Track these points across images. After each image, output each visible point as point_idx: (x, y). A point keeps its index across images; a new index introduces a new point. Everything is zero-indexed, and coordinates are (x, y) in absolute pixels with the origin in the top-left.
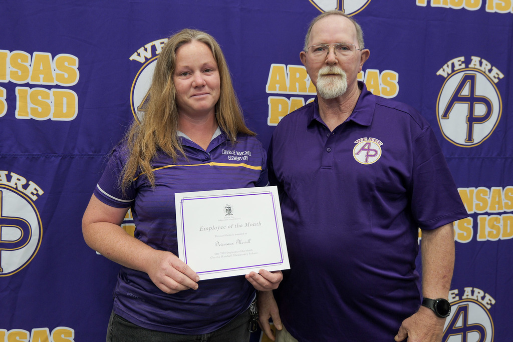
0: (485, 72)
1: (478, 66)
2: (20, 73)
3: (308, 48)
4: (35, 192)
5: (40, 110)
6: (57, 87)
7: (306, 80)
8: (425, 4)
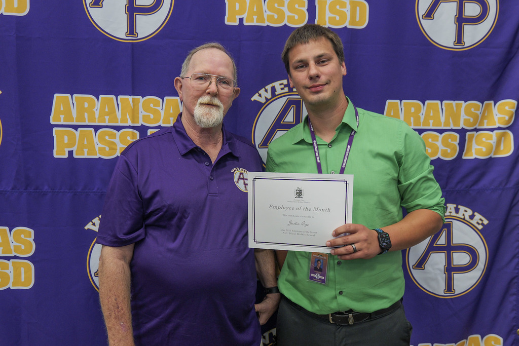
7: (95, 110)
8: (237, 23)
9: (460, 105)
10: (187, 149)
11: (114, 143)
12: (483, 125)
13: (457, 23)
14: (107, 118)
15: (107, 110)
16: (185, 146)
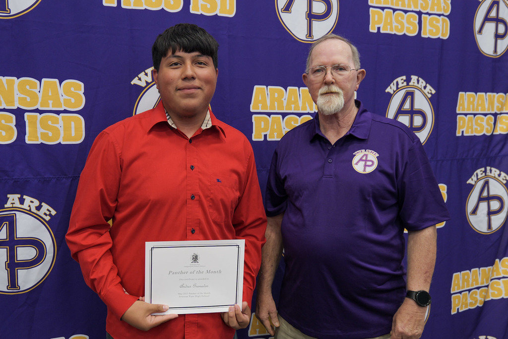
0: (421, 89)
1: (416, 84)
2: (28, 99)
3: (309, 69)
4: (48, 213)
5: (50, 134)
6: (65, 111)
7: (283, 99)
8: (376, 31)
9: (495, 96)
12: (504, 110)
13: (495, 38)
14: (293, 106)
15: (292, 99)
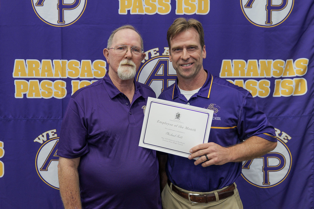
7: (39, 69)
8: (126, 13)
9: (270, 63)
10: (114, 94)
11: (51, 89)
12: (286, 75)
13: (267, 10)
14: (46, 73)
15: (46, 69)
16: (113, 93)
